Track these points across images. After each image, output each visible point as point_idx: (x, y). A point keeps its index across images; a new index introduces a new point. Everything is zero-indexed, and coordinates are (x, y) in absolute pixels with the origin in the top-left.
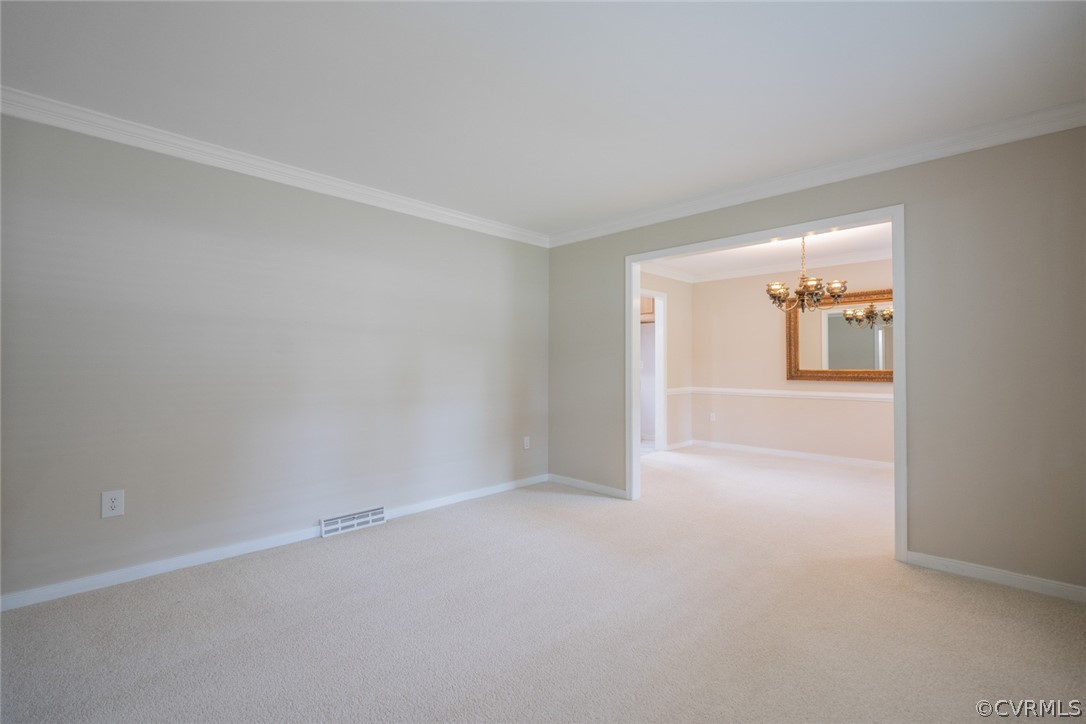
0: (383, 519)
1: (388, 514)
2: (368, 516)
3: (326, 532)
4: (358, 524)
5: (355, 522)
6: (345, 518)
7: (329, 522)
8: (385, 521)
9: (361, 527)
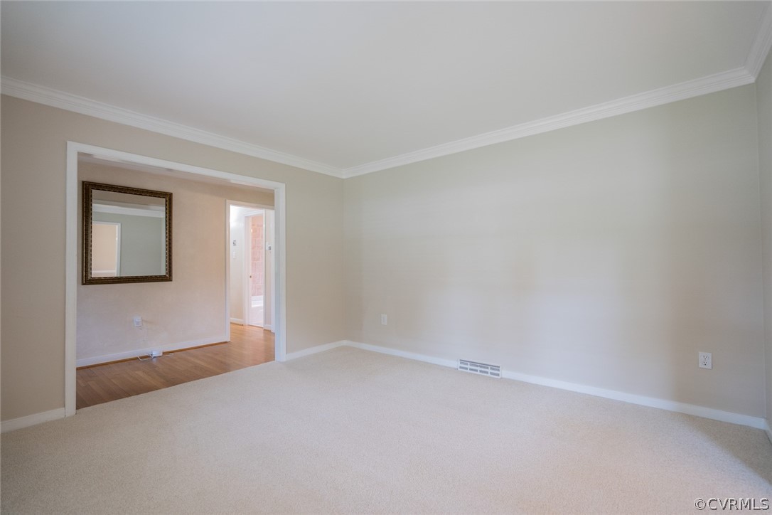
0: (498, 375)
1: (504, 373)
2: (488, 368)
3: (461, 367)
4: (481, 371)
5: (479, 369)
6: (473, 363)
7: (463, 362)
8: (499, 377)
9: (481, 374)
